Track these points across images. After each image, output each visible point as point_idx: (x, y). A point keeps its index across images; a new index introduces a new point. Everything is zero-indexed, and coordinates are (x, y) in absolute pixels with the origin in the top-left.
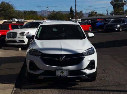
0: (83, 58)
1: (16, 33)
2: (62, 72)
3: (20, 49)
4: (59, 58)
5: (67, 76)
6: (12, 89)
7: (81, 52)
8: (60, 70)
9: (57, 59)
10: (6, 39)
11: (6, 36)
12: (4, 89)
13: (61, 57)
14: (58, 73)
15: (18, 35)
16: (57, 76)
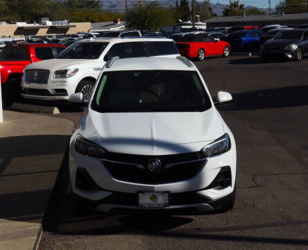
0: (204, 163)
1: (47, 72)
2: (154, 198)
3: (56, 111)
4: (145, 165)
5: (165, 206)
6: (35, 238)
7: (199, 150)
8: (148, 192)
9: (141, 166)
10: (22, 85)
11: (24, 78)
12: (16, 237)
13: (152, 162)
14: (145, 200)
15: (52, 77)
16: (142, 206)
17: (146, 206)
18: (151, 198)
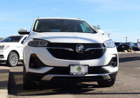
2: (79, 69)
5: (86, 74)
6: (6, 94)
8: (76, 65)
9: (71, 50)
14: (74, 70)
16: (72, 74)
17: (75, 74)
18: (78, 69)
